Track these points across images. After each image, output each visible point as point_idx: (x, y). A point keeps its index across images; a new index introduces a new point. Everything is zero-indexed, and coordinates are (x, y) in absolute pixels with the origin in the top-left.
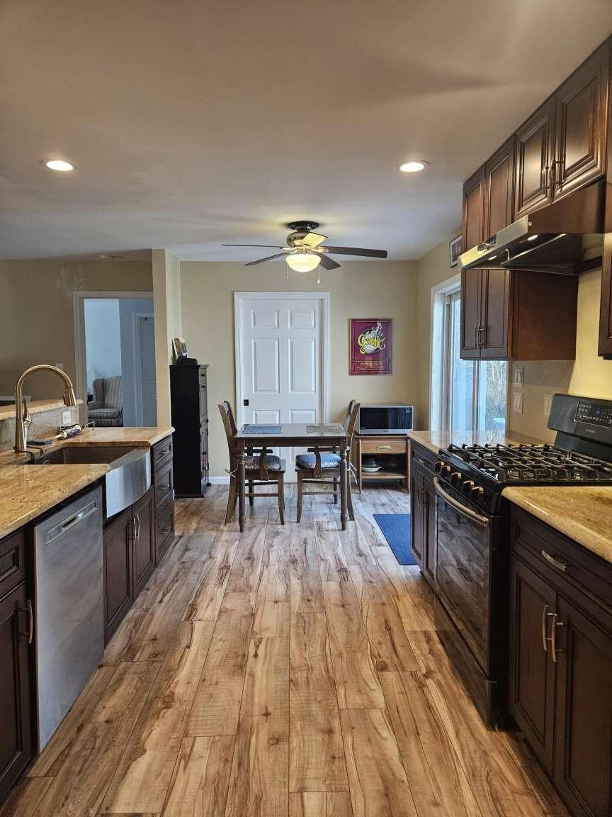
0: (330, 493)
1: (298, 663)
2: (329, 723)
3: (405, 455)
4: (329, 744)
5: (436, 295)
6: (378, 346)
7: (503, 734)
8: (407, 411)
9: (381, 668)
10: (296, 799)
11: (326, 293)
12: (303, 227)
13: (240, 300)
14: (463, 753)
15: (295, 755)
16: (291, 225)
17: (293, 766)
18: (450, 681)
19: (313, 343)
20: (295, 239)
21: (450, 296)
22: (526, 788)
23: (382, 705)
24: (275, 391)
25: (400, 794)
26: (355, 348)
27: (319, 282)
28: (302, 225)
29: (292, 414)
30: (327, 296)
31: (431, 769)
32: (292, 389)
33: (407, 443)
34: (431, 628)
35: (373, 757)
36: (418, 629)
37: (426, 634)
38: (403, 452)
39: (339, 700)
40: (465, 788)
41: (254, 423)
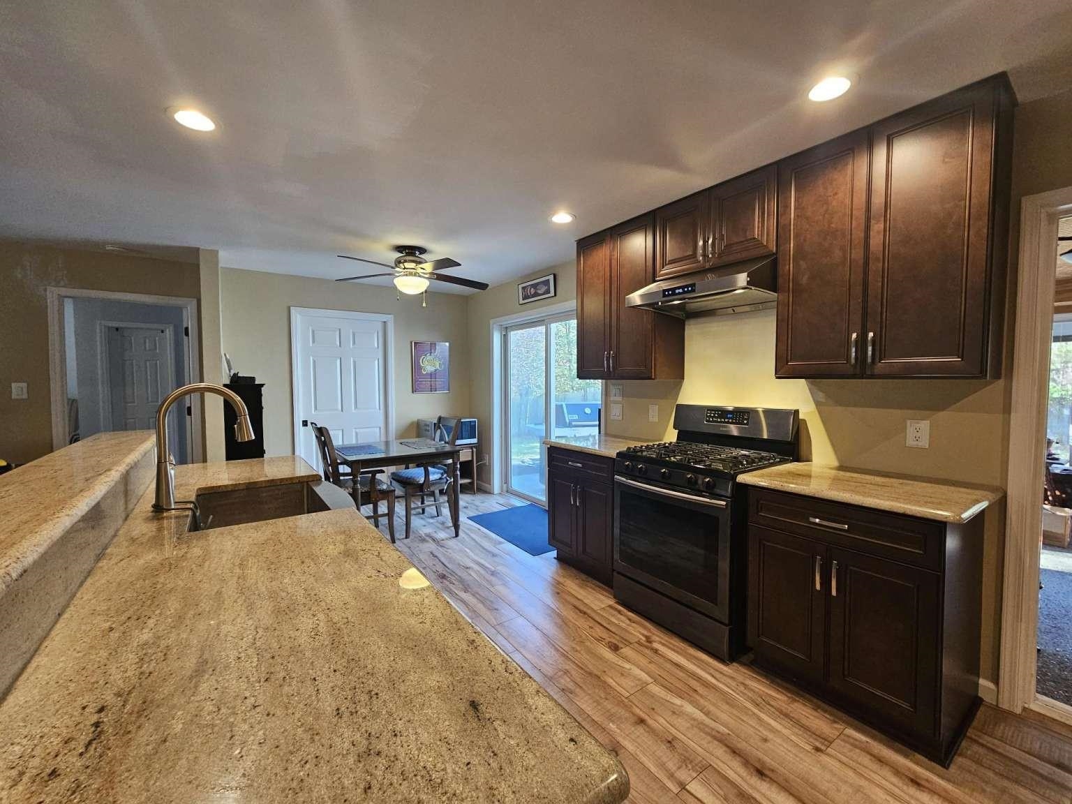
0: (432, 505)
1: (551, 672)
2: (633, 714)
3: (471, 461)
4: (652, 731)
5: (495, 326)
6: (438, 367)
7: (734, 664)
8: (472, 424)
9: (615, 648)
10: (685, 795)
11: (390, 316)
12: (411, 252)
13: (298, 316)
14: (733, 690)
15: (641, 756)
16: (400, 249)
17: (653, 769)
18: (667, 639)
19: (376, 362)
20: (405, 261)
21: (506, 328)
22: (788, 697)
23: (650, 680)
24: (337, 410)
25: (739, 746)
26: (416, 368)
27: (424, 305)
28: (412, 250)
29: (357, 433)
30: (390, 319)
31: (731, 713)
32: (356, 407)
33: (473, 451)
34: (611, 602)
35: (692, 725)
36: (603, 606)
37: (610, 606)
38: (470, 459)
39: (618, 690)
40: (763, 716)
41: (341, 443)
